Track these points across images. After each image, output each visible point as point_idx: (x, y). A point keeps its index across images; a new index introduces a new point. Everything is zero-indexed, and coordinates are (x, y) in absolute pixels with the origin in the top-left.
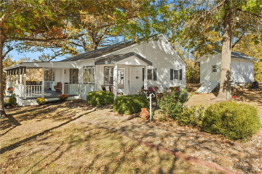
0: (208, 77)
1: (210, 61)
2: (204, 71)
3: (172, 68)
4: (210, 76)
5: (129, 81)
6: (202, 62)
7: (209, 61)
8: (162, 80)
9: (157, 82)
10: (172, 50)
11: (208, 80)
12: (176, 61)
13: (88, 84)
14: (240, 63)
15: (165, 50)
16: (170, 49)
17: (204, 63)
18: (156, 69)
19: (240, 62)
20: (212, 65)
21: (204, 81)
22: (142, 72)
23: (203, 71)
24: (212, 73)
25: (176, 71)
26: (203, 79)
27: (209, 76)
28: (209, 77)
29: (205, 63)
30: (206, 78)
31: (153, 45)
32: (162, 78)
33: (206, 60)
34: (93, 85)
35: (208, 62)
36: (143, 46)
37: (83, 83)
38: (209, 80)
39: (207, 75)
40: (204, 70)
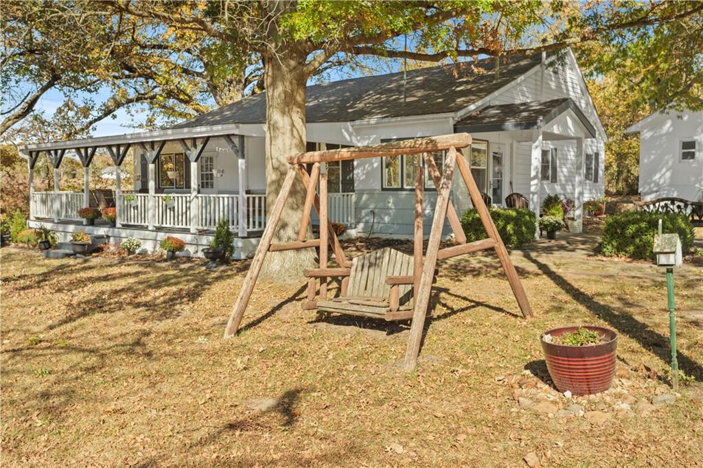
0: (664, 174)
1: (673, 131)
2: (652, 157)
4: (671, 170)
5: (511, 183)
6: (645, 131)
7: (671, 129)
8: (564, 182)
9: (556, 187)
10: (583, 95)
11: (664, 182)
13: (404, 193)
16: (579, 91)
17: (652, 136)
18: (556, 149)
20: (680, 141)
21: (652, 185)
23: (649, 157)
24: (680, 162)
25: (588, 158)
26: (649, 181)
27: (667, 171)
28: (668, 174)
29: (655, 135)
30: (658, 176)
31: (551, 80)
32: (564, 176)
33: (661, 128)
34: (430, 193)
35: (668, 133)
36: (534, 82)
37: (379, 187)
38: (668, 182)
39: (662, 168)
40: (654, 154)
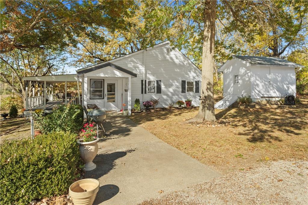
2: (227, 82)
3: (184, 80)
4: (233, 88)
5: (122, 94)
6: (225, 71)
8: (171, 95)
9: (162, 95)
10: (185, 60)
11: (231, 93)
12: (190, 72)
14: (271, 72)
15: (177, 61)
18: (160, 81)
19: (271, 70)
20: (234, 75)
21: (228, 94)
22: (141, 85)
24: (234, 84)
25: (190, 84)
26: (227, 92)
30: (229, 90)
32: (171, 92)
36: (142, 56)
39: (230, 87)
